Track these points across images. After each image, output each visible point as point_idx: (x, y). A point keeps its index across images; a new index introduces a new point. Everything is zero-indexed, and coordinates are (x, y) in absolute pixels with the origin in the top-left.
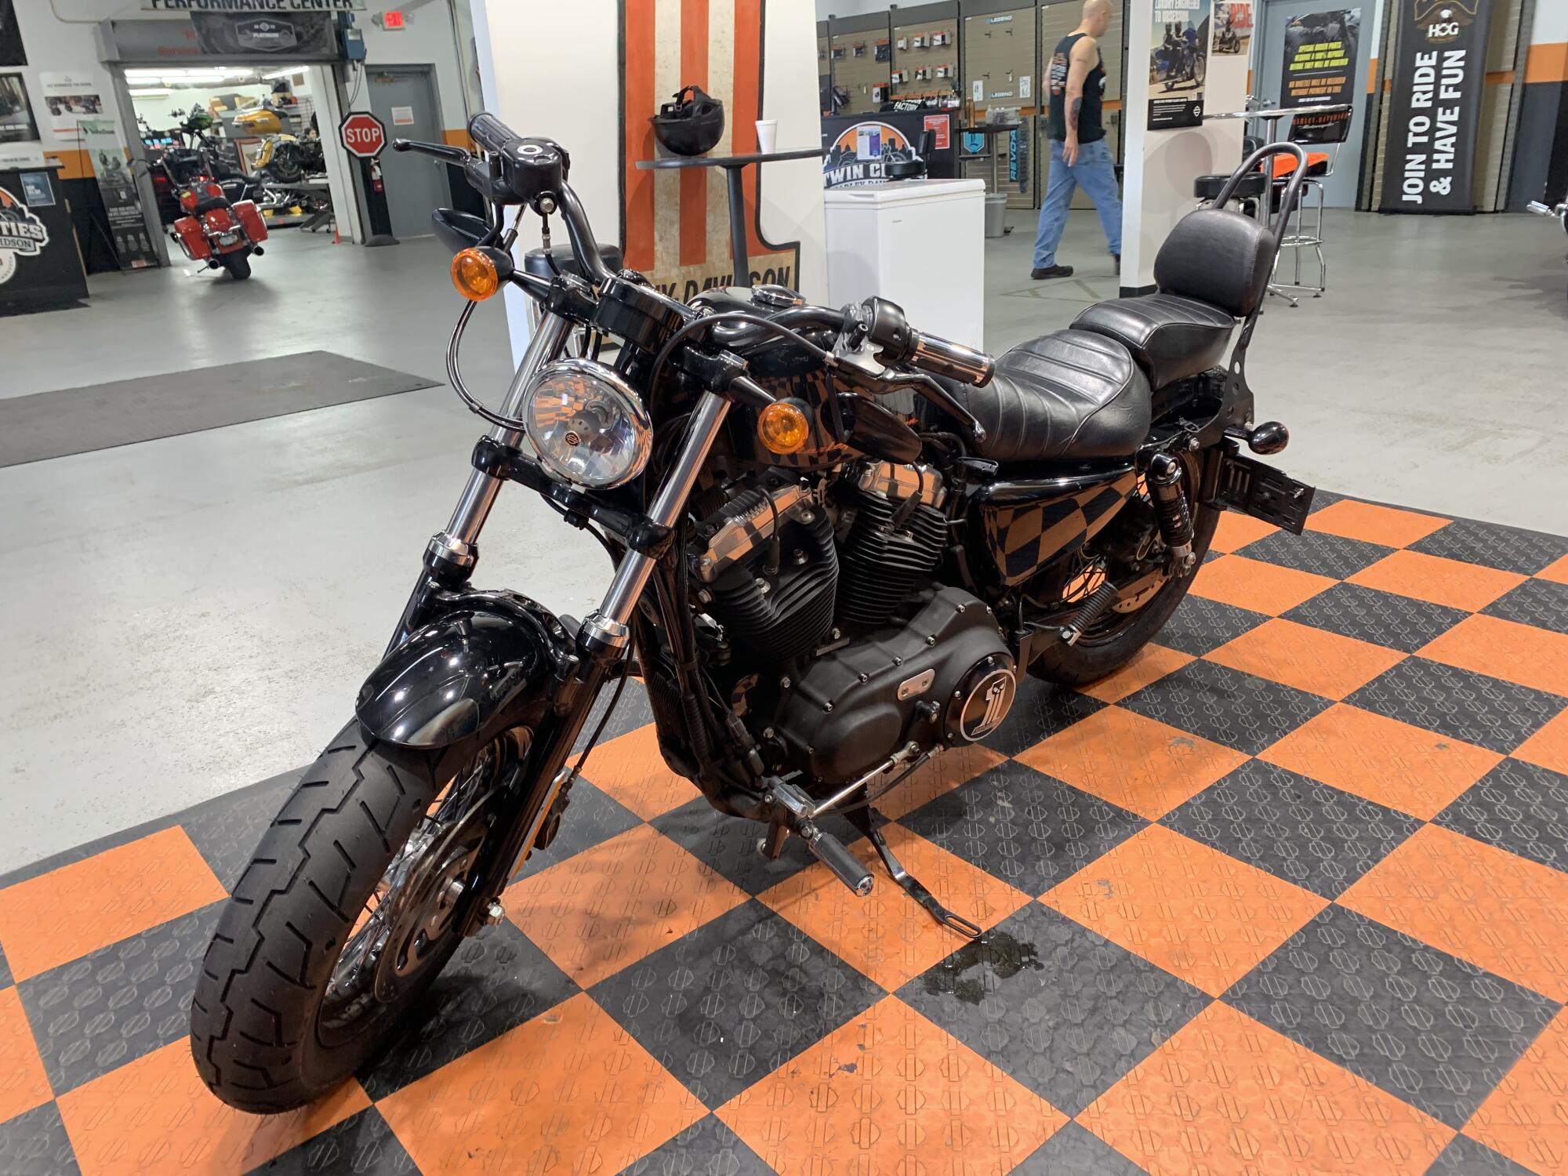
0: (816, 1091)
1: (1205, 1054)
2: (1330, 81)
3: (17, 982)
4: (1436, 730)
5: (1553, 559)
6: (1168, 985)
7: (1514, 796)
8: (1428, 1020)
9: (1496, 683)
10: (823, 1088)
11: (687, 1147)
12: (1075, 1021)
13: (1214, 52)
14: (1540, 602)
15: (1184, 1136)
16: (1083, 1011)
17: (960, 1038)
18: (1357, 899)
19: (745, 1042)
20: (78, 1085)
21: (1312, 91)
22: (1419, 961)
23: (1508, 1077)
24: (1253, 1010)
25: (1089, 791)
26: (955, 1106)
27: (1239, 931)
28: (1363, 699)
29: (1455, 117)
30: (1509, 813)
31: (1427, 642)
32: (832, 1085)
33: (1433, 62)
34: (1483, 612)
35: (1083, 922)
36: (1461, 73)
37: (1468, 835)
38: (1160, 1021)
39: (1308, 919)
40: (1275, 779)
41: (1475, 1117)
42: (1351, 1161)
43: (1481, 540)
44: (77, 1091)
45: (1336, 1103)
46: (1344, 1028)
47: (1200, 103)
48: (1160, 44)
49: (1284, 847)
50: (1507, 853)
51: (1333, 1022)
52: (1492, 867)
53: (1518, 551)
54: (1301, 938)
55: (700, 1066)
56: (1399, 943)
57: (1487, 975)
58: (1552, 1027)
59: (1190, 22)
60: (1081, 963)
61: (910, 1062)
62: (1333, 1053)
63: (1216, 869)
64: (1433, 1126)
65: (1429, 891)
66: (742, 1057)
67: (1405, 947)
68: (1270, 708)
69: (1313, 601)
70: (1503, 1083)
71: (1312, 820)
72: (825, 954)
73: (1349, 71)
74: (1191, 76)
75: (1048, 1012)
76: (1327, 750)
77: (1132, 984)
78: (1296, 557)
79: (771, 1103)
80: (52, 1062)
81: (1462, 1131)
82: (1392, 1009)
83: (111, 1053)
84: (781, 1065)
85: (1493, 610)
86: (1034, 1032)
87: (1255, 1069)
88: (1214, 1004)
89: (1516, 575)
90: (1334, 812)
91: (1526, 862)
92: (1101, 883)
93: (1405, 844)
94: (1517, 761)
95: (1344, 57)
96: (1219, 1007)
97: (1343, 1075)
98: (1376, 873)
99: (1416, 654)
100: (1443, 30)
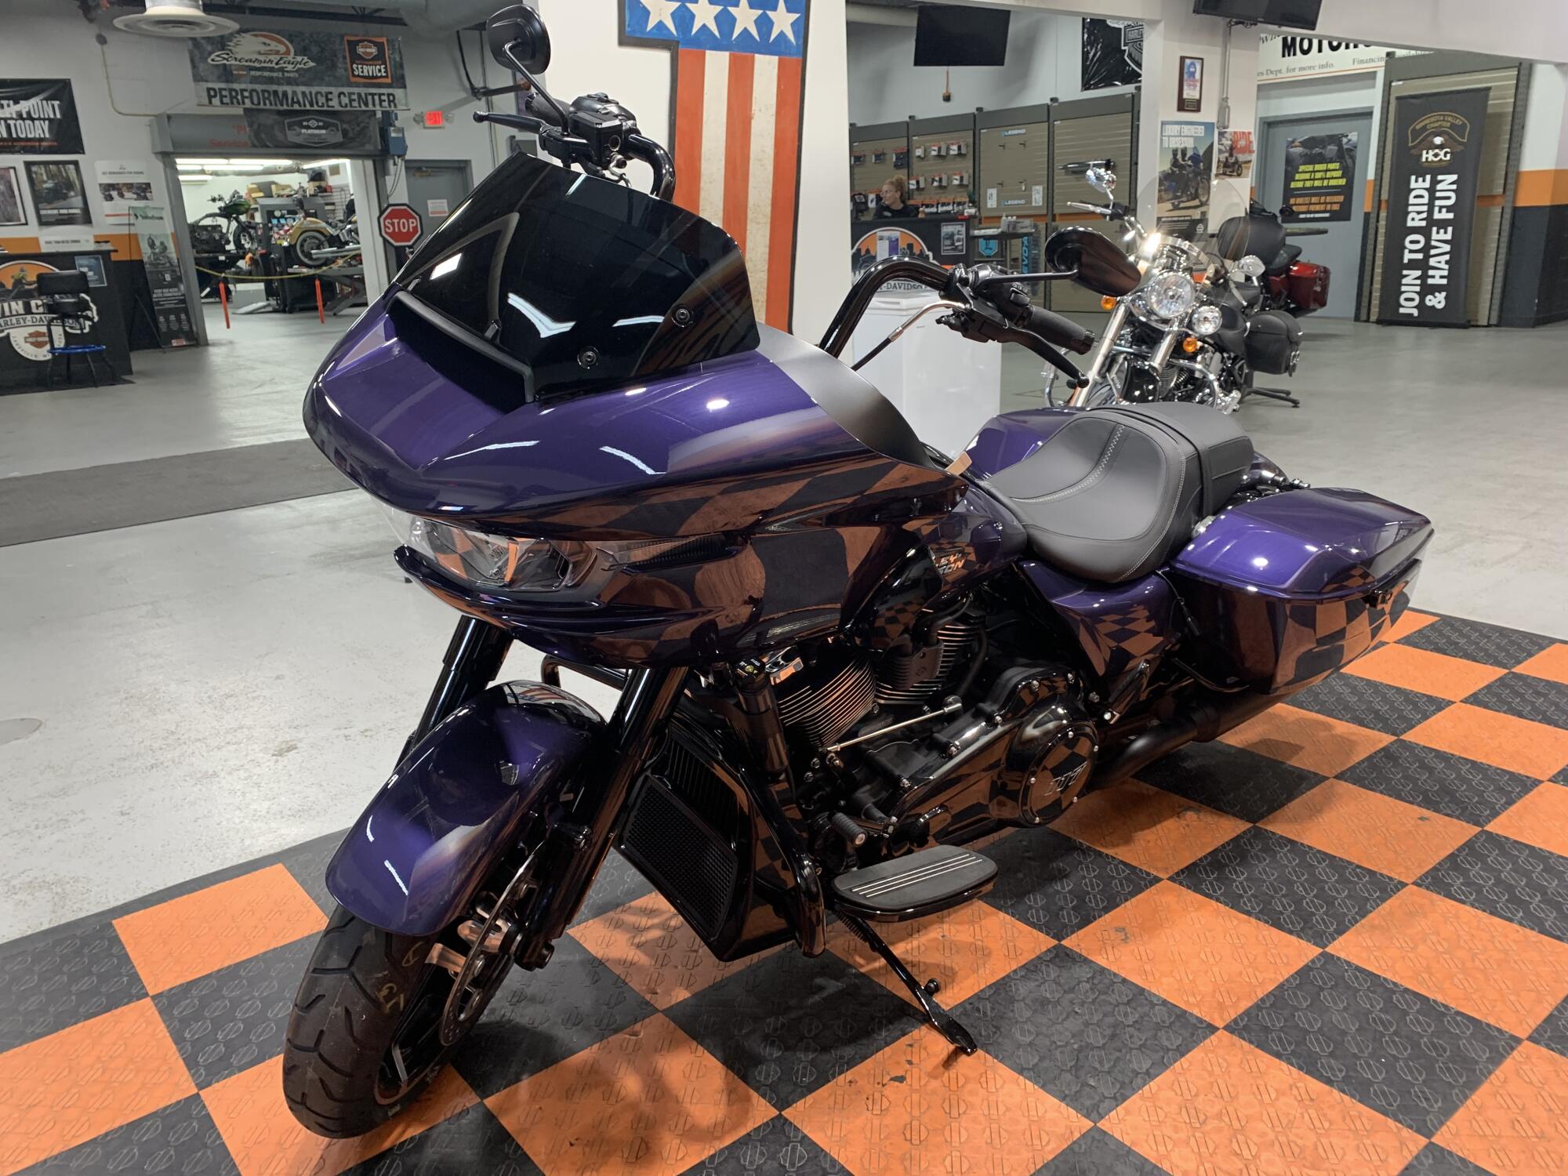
0: (871, 1098)
1: (1211, 1073)
2: (1329, 199)
3: (151, 994)
4: (1419, 806)
5: (1530, 655)
6: (1178, 1016)
7: (1487, 863)
8: (1406, 1049)
9: (1475, 765)
10: (877, 1095)
11: (762, 1141)
12: (1097, 1045)
13: (1217, 175)
14: (1518, 694)
15: (1192, 1139)
16: (1104, 1037)
17: (996, 1057)
18: (1349, 947)
19: (806, 1056)
20: (218, 1081)
21: (1312, 208)
22: (1399, 1002)
23: (1473, 1097)
24: (1253, 1039)
25: (1105, 850)
26: (993, 1111)
27: (1241, 973)
28: (1354, 776)
29: (1449, 237)
30: (1482, 878)
31: (1413, 727)
32: (886, 1092)
33: (1427, 185)
34: (1465, 701)
35: (1105, 964)
36: (1453, 195)
37: (1445, 896)
38: (1171, 1044)
39: (1302, 964)
40: (1273, 843)
41: (1444, 1128)
42: (1336, 1161)
43: (1465, 636)
44: (216, 1086)
45: (1325, 1115)
46: (1332, 1055)
47: (1204, 221)
48: (1167, 166)
49: (1281, 902)
50: (1479, 912)
51: (1323, 1050)
52: (1466, 923)
53: (1498, 646)
54: (1295, 979)
55: (768, 1075)
56: (1382, 985)
57: (1458, 1013)
58: (1514, 1058)
59: (1195, 148)
60: (1102, 997)
61: (952, 1076)
62: (1322, 1075)
63: (1220, 920)
64: (1407, 1135)
65: (1409, 942)
66: (804, 1069)
67: (1387, 989)
68: (1269, 781)
70: (1469, 1102)
71: (1306, 880)
73: (1347, 190)
74: (1196, 196)
75: (1073, 1036)
77: (1147, 1015)
79: (832, 1103)
80: (191, 1063)
81: (1433, 1140)
82: (1374, 1039)
83: (244, 1055)
84: (839, 1074)
85: (1474, 699)
86: (1061, 1052)
87: (1255, 1087)
88: (1219, 1033)
89: (1496, 668)
90: (1326, 874)
91: (1496, 920)
92: (1118, 930)
93: (1388, 902)
94: (1492, 833)
95: (1342, 177)
96: (1223, 1036)
97: (1331, 1093)
98: (1363, 926)
99: (1402, 737)
100: (1436, 155)
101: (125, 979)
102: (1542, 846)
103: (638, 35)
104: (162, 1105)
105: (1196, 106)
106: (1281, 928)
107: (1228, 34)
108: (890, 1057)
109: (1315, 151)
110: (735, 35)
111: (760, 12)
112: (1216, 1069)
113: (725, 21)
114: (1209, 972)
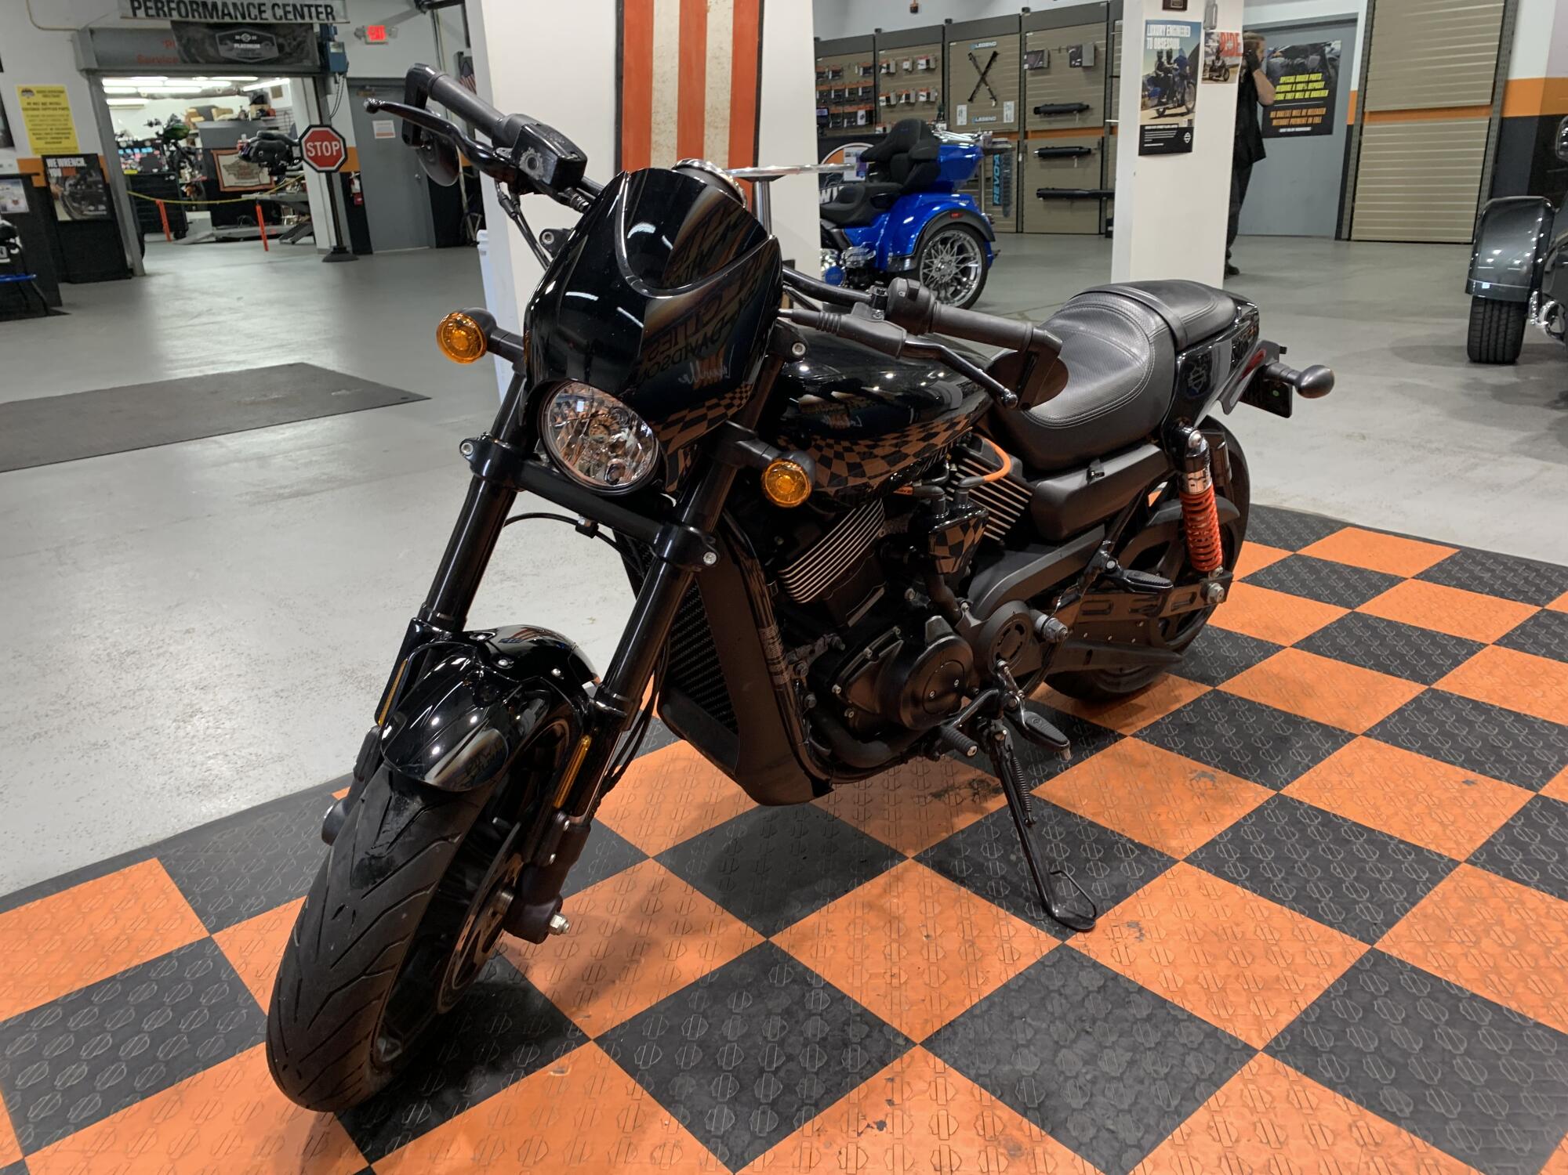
0: (844, 1151)
1: (1253, 1110)
2: (1310, 112)
4: (1462, 766)
5: (1562, 590)
6: (1208, 1035)
7: (1548, 835)
8: (1482, 1075)
9: (1519, 717)
10: (852, 1149)
12: (1113, 1074)
13: (1204, 79)
14: (1553, 633)
16: (1121, 1064)
17: (993, 1093)
18: (1400, 943)
19: (766, 1096)
20: (48, 1144)
21: (1293, 121)
22: (1467, 1011)
24: (1300, 1064)
25: (1111, 827)
27: (1278, 978)
28: (1384, 733)
30: (1544, 852)
31: (1444, 674)
32: (863, 1145)
34: (1498, 643)
35: (1117, 968)
37: (1505, 876)
38: (1202, 1073)
39: (1348, 966)
40: (1301, 815)
43: (1489, 570)
44: (47, 1150)
45: (1394, 1165)
46: (1394, 1082)
47: (1190, 130)
48: (1151, 70)
49: (1317, 887)
50: (1546, 895)
51: (1384, 1077)
52: (1532, 910)
53: (1526, 580)
54: (1342, 985)
55: (719, 1121)
56: (1445, 990)
57: (1538, 1025)
59: (1181, 50)
60: (1117, 1012)
61: (943, 1120)
62: (1386, 1111)
63: (1249, 910)
65: (1470, 934)
66: (764, 1113)
67: (1451, 996)
69: (1325, 630)
70: (1564, 1143)
71: (1342, 859)
72: (845, 1001)
73: (1329, 103)
75: (1086, 1063)
76: (1353, 786)
77: (1170, 1034)
78: (1303, 584)
79: (797, 1164)
80: (20, 1119)
82: (1443, 1062)
83: (84, 1109)
84: (806, 1121)
87: (1307, 1127)
88: (1258, 1056)
89: (1528, 606)
90: (1366, 851)
92: (1129, 925)
93: (1441, 885)
94: (1547, 798)
95: (1324, 88)
96: (1262, 1058)
97: (1399, 1134)
98: (1414, 916)
99: (1434, 686)
106: (1319, 919)
108: (866, 1096)
109: (1297, 61)
112: (1259, 1105)
114: (1241, 980)
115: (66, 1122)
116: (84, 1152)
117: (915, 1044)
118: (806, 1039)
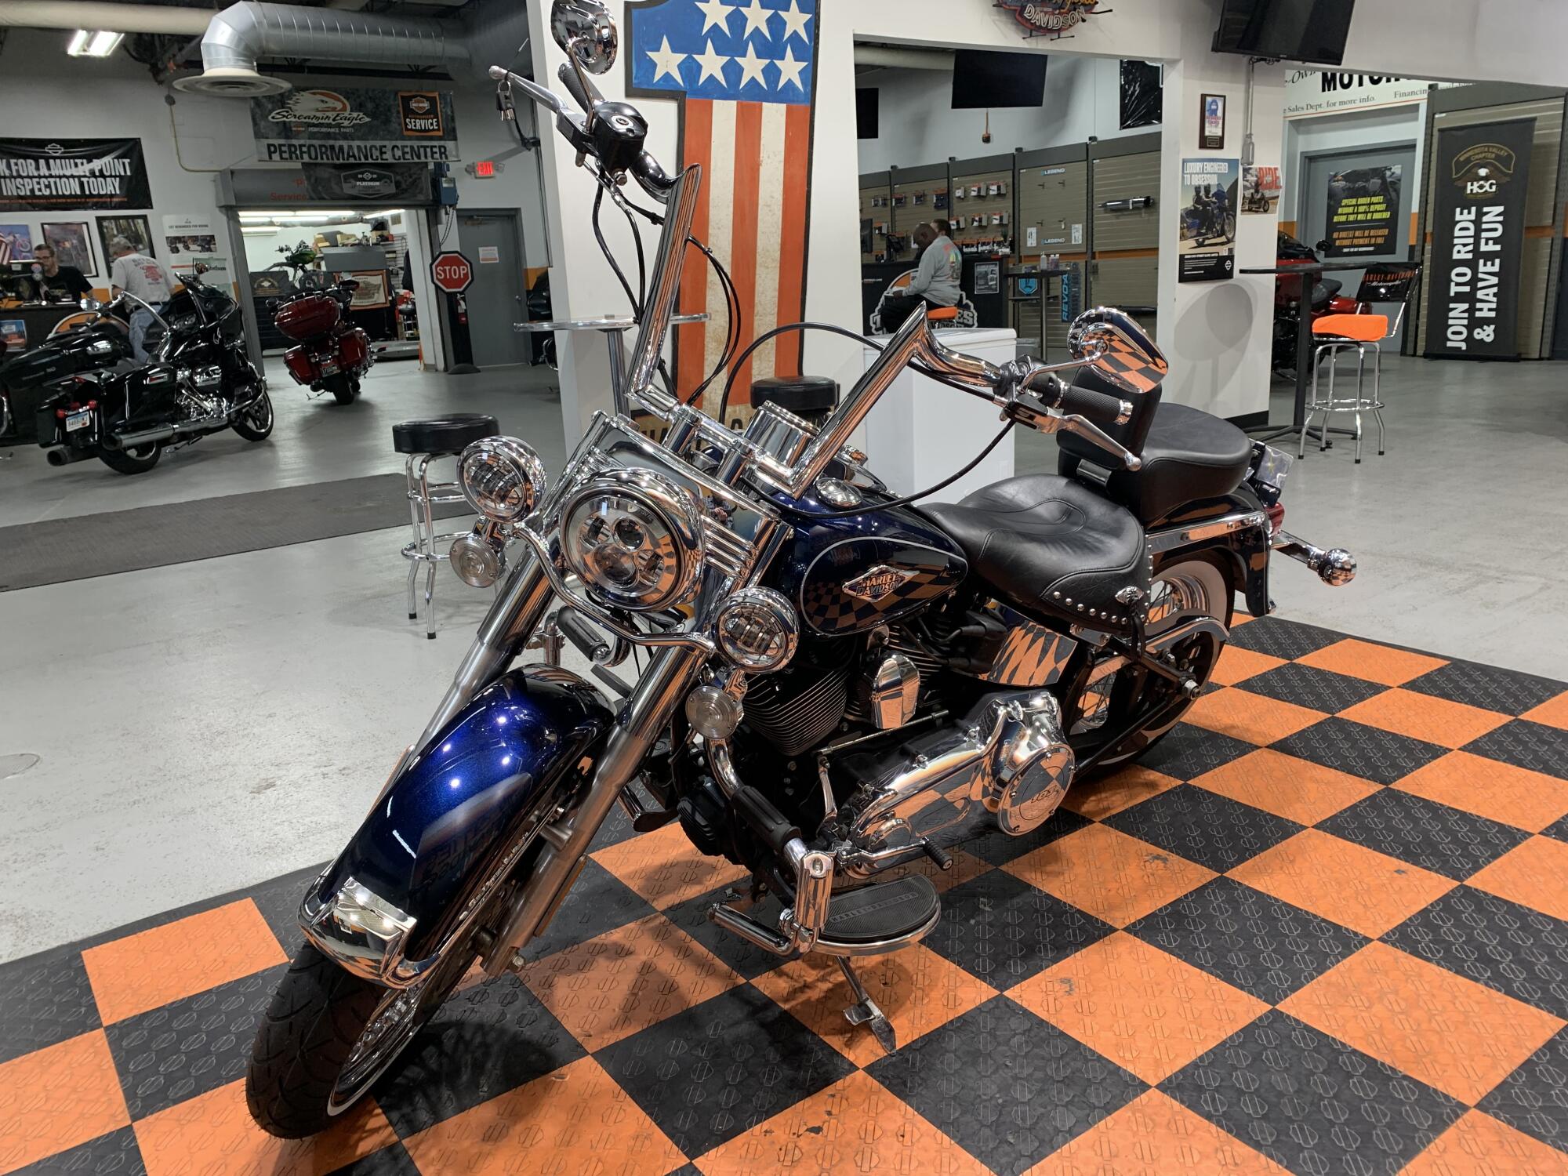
0: (784, 1149)
1: (1135, 1134)
2: (1373, 233)
3: (105, 1025)
4: (1398, 857)
5: (1541, 701)
6: (1111, 1073)
7: (1461, 920)
8: (1344, 1114)
9: (1460, 815)
10: (791, 1146)
12: (1023, 1100)
13: (1243, 211)
14: (1519, 741)
16: (1030, 1092)
17: (917, 1110)
18: (1300, 1006)
19: (727, 1103)
20: (152, 1113)
21: (1356, 241)
22: (1345, 1064)
23: (1408, 1167)
24: (1185, 1099)
25: (1063, 899)
26: (905, 1166)
27: (1183, 1029)
28: (1334, 826)
29: (1496, 269)
30: (1453, 934)
31: (1404, 775)
32: (799, 1144)
33: (1473, 217)
34: (1464, 749)
35: (1043, 1015)
36: (1500, 227)
37: (1411, 953)
38: (1099, 1102)
39: (1248, 1022)
40: (1238, 895)
43: (1474, 680)
44: (151, 1118)
46: (1265, 1117)
47: (1231, 258)
48: (1189, 204)
49: (1237, 956)
50: (1444, 971)
51: (1256, 1112)
52: (1428, 982)
53: (1508, 692)
54: (1239, 1037)
55: (685, 1122)
57: (1406, 1077)
58: (1457, 1126)
59: (1219, 185)
60: (1036, 1051)
61: (870, 1128)
62: (1251, 1138)
63: (1171, 973)
65: (1365, 1000)
66: (723, 1116)
67: (1334, 1050)
68: (1244, 830)
69: (1302, 733)
71: (1266, 933)
73: (1391, 224)
74: (1222, 233)
75: (999, 1091)
77: (1079, 1070)
78: (1293, 691)
79: (744, 1154)
80: (130, 1095)
82: (1312, 1104)
83: (181, 1088)
84: (757, 1123)
85: (1474, 748)
86: (984, 1107)
87: (1179, 1151)
88: (1150, 1091)
89: (1502, 715)
90: (1289, 927)
91: (1461, 979)
92: (1062, 981)
93: (1350, 958)
94: (1470, 888)
95: (1386, 210)
96: (1154, 1094)
97: (1258, 1158)
98: (1318, 983)
99: (1391, 786)
100: (1481, 187)
101: (83, 1010)
102: (1523, 903)
103: (645, 87)
104: (95, 1136)
105: (1219, 143)
106: (1232, 982)
107: (1250, 73)
108: (810, 1107)
109: (1357, 185)
110: (742, 85)
111: (768, 61)
113: (732, 71)
114: (1151, 1027)
115: (167, 1098)
116: (178, 1120)
117: (858, 1069)
118: (768, 1061)
